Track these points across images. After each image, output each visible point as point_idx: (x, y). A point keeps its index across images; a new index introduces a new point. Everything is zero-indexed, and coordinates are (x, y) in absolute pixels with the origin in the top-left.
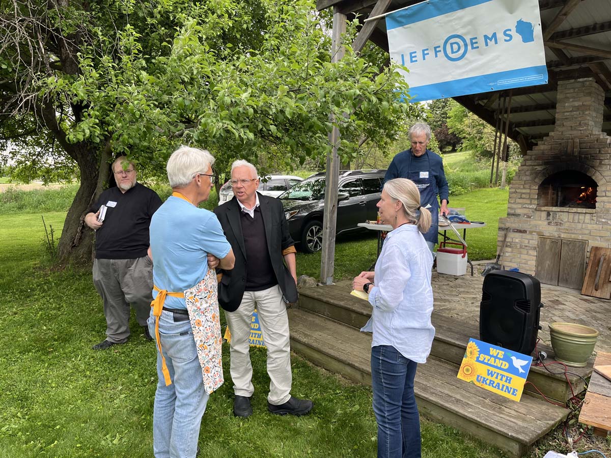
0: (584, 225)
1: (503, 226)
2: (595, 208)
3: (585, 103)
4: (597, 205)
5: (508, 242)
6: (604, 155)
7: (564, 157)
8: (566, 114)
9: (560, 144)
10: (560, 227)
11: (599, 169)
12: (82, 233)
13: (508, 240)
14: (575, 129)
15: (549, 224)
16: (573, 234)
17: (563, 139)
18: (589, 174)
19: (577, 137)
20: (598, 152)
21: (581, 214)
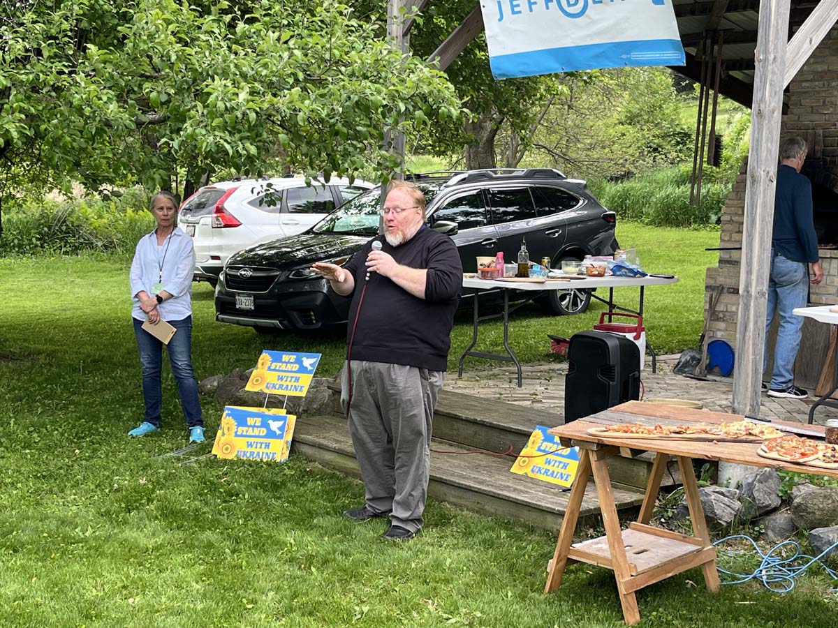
1: (712, 282)
3: (831, 68)
5: (719, 312)
8: (804, 84)
13: (720, 307)
14: (817, 112)
17: (800, 129)
19: (818, 126)
21: (825, 260)
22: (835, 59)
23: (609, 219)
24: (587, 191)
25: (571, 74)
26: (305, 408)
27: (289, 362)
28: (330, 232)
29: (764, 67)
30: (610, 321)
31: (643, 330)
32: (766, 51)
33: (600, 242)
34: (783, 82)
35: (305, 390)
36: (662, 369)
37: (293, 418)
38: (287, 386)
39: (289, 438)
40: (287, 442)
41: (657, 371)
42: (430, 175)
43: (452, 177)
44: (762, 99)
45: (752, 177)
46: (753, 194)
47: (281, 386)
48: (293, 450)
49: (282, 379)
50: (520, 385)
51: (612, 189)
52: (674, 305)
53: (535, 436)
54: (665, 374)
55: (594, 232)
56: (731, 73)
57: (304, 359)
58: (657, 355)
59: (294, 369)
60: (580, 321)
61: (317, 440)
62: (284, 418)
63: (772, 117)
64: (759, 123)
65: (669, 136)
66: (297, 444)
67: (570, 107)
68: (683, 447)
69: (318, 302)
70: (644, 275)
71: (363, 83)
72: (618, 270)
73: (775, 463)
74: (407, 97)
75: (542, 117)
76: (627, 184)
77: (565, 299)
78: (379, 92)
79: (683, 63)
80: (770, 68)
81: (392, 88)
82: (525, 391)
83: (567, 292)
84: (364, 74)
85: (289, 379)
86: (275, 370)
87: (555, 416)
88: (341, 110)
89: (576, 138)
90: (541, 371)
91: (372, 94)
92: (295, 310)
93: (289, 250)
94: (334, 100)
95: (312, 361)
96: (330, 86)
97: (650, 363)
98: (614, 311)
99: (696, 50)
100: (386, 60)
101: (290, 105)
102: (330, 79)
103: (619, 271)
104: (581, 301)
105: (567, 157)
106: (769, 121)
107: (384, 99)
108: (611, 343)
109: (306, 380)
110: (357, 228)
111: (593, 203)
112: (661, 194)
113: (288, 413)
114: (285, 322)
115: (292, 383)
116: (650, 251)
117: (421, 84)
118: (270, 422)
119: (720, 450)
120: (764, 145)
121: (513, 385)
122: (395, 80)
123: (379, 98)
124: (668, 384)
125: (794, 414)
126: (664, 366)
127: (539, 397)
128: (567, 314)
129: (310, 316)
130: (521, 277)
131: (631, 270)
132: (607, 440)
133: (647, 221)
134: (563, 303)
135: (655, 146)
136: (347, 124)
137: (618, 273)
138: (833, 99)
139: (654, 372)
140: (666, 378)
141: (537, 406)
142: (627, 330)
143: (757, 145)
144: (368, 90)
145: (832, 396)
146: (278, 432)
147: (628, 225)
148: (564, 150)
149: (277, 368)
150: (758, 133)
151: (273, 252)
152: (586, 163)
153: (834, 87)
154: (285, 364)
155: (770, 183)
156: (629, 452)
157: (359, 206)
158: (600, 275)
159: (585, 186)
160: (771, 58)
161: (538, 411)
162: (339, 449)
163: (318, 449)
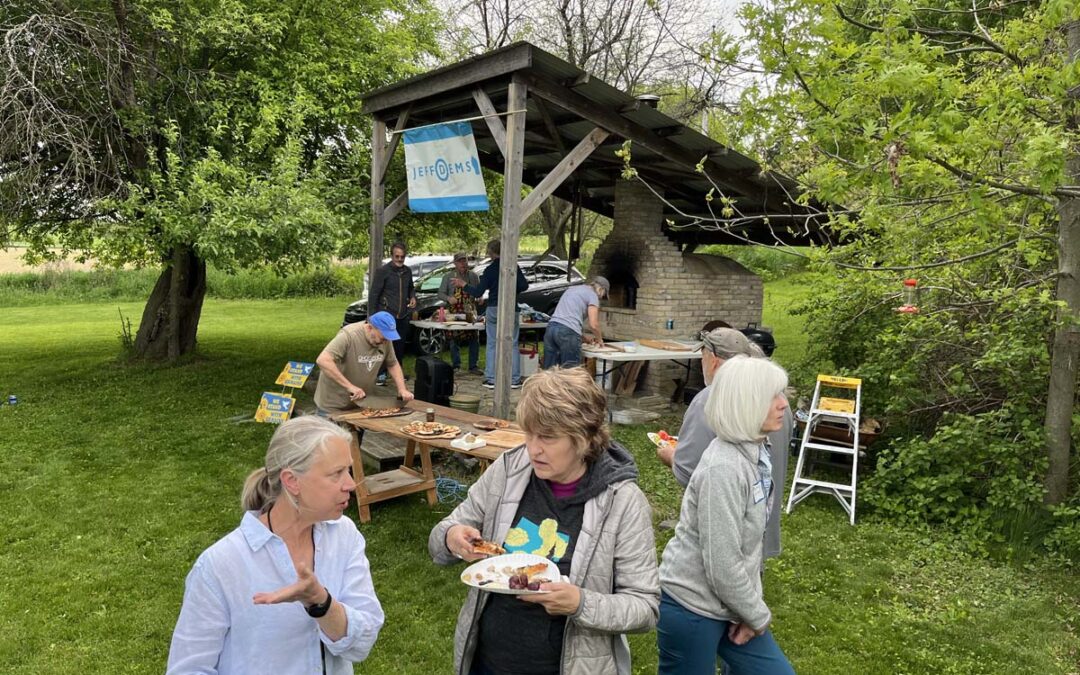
0: (629, 325)
2: (634, 308)
4: (637, 306)
10: (615, 328)
11: (640, 270)
12: (159, 326)
18: (634, 274)
20: (639, 254)
21: (626, 315)
22: (634, 198)
35: (302, 385)
37: (294, 400)
38: (295, 382)
49: (293, 378)
57: (306, 367)
59: (300, 373)
86: (291, 372)
115: (298, 380)
118: (284, 401)
149: (293, 372)
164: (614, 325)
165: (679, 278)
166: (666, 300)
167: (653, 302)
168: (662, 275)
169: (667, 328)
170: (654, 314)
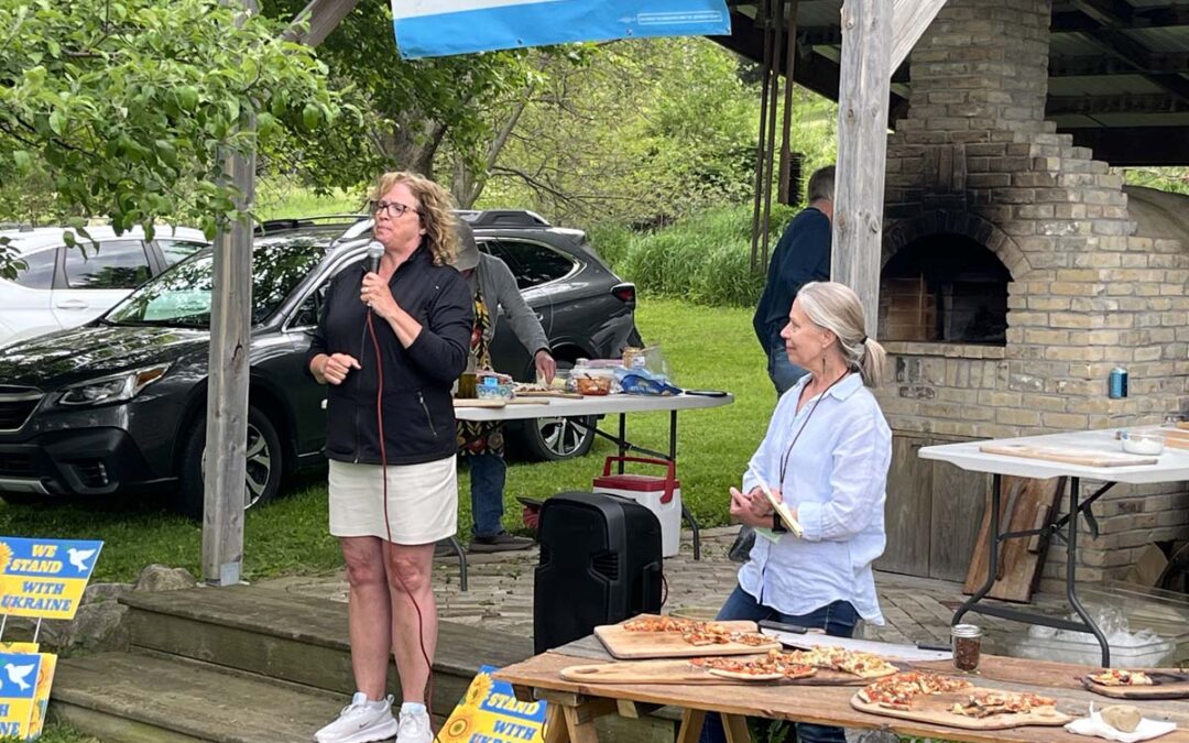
0: (981, 392)
2: (1003, 342)
3: (976, 40)
4: (1009, 333)
6: (1022, 192)
7: (932, 195)
8: (934, 68)
9: (922, 155)
10: (928, 403)
11: (1012, 231)
14: (956, 115)
15: (902, 392)
16: (958, 420)
17: (928, 143)
18: (991, 247)
19: (958, 137)
20: (1009, 184)
21: (974, 362)
22: (983, 25)
23: (623, 295)
24: (588, 249)
25: (549, 49)
26: (80, 640)
27: (44, 558)
28: (137, 321)
29: (857, 37)
30: (621, 471)
31: (677, 485)
32: (859, 11)
33: (612, 335)
34: (889, 62)
35: (74, 608)
36: (710, 553)
37: (50, 659)
38: (41, 601)
39: (45, 695)
40: (40, 704)
41: (702, 556)
42: (316, 222)
43: (353, 224)
44: (855, 92)
45: (842, 224)
46: (844, 253)
47: (29, 602)
48: (50, 718)
49: (31, 588)
50: (464, 587)
51: (638, 244)
52: (736, 442)
53: (478, 684)
54: (716, 561)
55: (598, 317)
56: (817, 49)
57: (72, 552)
58: (702, 527)
59: (52, 571)
60: (576, 470)
61: (96, 697)
62: (34, 660)
63: (873, 121)
64: (851, 132)
65: (732, 155)
66: (59, 707)
67: (562, 106)
68: (725, 697)
69: (113, 445)
70: (676, 391)
71: (164, 65)
72: (631, 383)
73: (880, 721)
74: (242, 88)
75: (514, 123)
76: (663, 236)
77: (553, 432)
78: (193, 80)
79: (727, 30)
80: (866, 38)
81: (215, 71)
82: (471, 598)
83: (554, 421)
84: (167, 47)
85: (44, 588)
86: (18, 572)
87: (521, 641)
88: (125, 111)
89: (572, 158)
90: (504, 561)
91: (179, 83)
92: (70, 462)
93: (68, 353)
94: (114, 92)
95: (86, 554)
96: (109, 69)
97: (691, 543)
98: (627, 454)
99: (756, 10)
100: (205, 24)
101: (33, 99)
102: (106, 55)
103: (634, 385)
104: (580, 435)
105: (558, 191)
106: (867, 129)
107: (202, 91)
108: (611, 513)
109: (76, 589)
110: (188, 313)
111: (594, 268)
112: (718, 253)
113: (41, 650)
114: (53, 484)
115: (50, 596)
116: (700, 348)
117: (266, 67)
118: (9, 667)
119: (788, 699)
120: (859, 170)
121: (453, 588)
122: (222, 59)
123: (193, 88)
124: (719, 579)
125: (928, 628)
126: (715, 547)
127: (497, 607)
128: (556, 458)
129: (99, 470)
130: (464, 397)
131: (654, 384)
132: (594, 689)
133: (695, 297)
134: (549, 440)
135: (704, 171)
136: (138, 133)
137: (632, 388)
138: (982, 93)
139: (697, 557)
140: (716, 568)
141: (491, 624)
142: (649, 486)
143: (848, 171)
144: (172, 76)
145: (992, 593)
146: (24, 686)
147: (666, 304)
148: (553, 178)
149: (23, 569)
150: (850, 150)
151: (35, 358)
152: (592, 200)
153: (981, 72)
154: (36, 562)
155: (871, 235)
156: (633, 707)
157: (190, 276)
158: (603, 393)
159: (583, 240)
160: (868, 22)
161: (492, 633)
162: (134, 713)
163: (96, 715)
164: (924, 393)
165: (1129, 251)
166: (1107, 313)
167: (1069, 321)
168: (1092, 241)
169: (1110, 396)
170: (1076, 354)
